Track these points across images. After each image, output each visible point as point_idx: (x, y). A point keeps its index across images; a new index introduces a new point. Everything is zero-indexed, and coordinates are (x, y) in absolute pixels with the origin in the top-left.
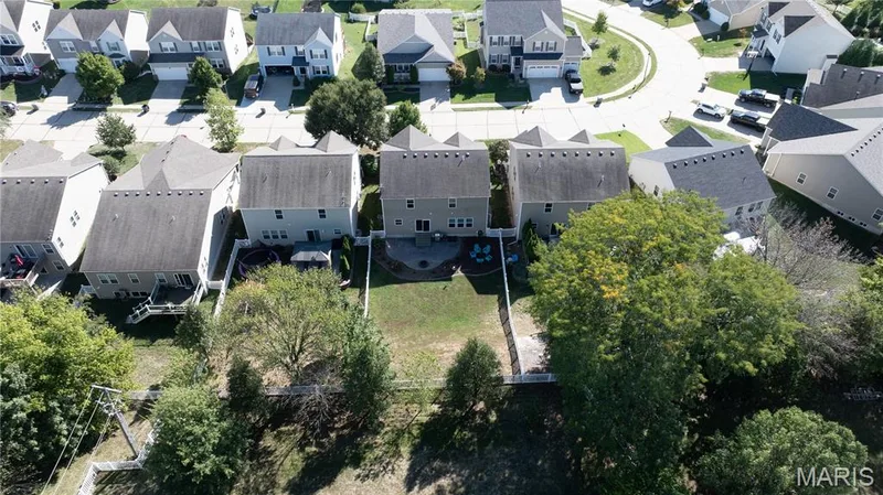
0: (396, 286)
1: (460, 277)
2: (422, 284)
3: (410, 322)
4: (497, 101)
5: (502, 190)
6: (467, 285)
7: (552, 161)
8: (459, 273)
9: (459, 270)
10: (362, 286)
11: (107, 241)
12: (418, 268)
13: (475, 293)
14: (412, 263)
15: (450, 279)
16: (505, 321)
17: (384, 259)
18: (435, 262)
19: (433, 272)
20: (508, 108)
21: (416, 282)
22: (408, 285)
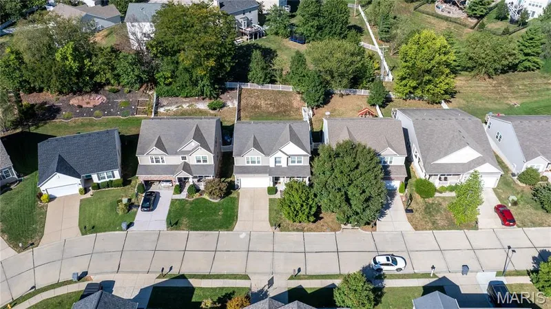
4: (191, 290)
20: (183, 277)
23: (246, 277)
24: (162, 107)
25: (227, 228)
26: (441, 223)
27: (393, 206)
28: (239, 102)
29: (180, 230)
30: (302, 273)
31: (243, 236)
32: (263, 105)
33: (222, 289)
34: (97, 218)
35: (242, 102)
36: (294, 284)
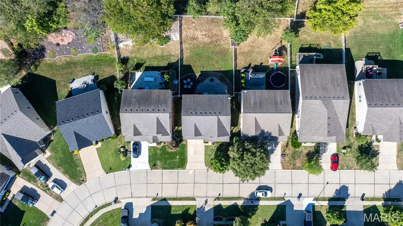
0: (222, 70)
1: (197, 73)
2: (212, 70)
3: (217, 53)
4: (170, 207)
5: (175, 126)
6: (194, 69)
7: (154, 108)
8: (198, 75)
9: (198, 76)
10: (236, 71)
11: (339, 76)
12: (214, 78)
13: (192, 66)
14: (217, 81)
15: (201, 72)
16: (182, 51)
17: (228, 84)
18: (207, 81)
19: (208, 76)
20: (165, 199)
21: (215, 71)
22: (218, 70)
23: (194, 199)
24: (121, 42)
25: (182, 167)
26: (298, 165)
27: (275, 152)
28: (181, 35)
29: (157, 169)
30: (220, 196)
31: (191, 172)
32: (200, 37)
33: (183, 206)
34: (111, 163)
35: (183, 34)
36: (217, 203)
